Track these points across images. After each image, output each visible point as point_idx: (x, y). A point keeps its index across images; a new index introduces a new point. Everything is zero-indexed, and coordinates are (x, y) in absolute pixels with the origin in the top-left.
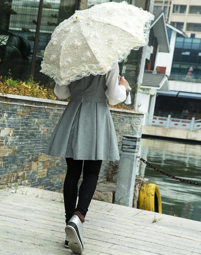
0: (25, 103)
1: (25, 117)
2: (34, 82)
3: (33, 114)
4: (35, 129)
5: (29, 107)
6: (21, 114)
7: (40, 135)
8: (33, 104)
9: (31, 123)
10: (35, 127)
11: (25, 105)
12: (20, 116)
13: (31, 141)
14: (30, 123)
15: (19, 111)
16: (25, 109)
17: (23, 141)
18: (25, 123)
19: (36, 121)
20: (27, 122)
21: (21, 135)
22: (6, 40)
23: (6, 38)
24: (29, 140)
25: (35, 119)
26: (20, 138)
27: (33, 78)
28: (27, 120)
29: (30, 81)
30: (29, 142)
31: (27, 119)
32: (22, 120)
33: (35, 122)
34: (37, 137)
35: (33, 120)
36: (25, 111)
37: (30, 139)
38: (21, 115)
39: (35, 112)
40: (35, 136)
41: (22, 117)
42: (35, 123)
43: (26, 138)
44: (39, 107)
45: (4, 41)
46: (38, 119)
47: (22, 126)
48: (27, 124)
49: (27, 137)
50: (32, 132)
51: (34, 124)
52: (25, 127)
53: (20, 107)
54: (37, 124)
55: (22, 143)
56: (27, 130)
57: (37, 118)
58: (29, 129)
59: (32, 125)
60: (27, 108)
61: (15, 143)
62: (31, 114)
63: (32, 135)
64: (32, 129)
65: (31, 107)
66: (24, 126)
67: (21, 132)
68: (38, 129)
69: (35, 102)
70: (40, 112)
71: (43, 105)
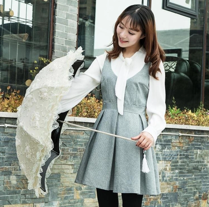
0: (181, 133)
1: (183, 149)
2: (205, 109)
3: (193, 145)
4: (198, 162)
5: (188, 137)
6: (178, 144)
7: (206, 168)
8: (192, 133)
9: (193, 155)
10: (198, 159)
11: (181, 134)
12: (176, 148)
13: (195, 175)
14: (191, 155)
15: (175, 142)
16: (182, 139)
17: (184, 176)
18: (184, 155)
19: (199, 153)
20: (187, 155)
21: (181, 169)
22: (173, 67)
23: (174, 64)
24: (192, 175)
25: (197, 151)
26: (180, 173)
27: (203, 105)
28: (186, 152)
29: (201, 108)
30: (193, 177)
31: (187, 150)
32: (180, 152)
33: (197, 153)
34: (202, 170)
35: (194, 152)
36: (182, 141)
37: (193, 173)
38: (178, 146)
39: (195, 142)
40: (200, 171)
41: (179, 148)
42: (198, 155)
43: (188, 173)
44: (200, 136)
45: (172, 68)
46: (201, 151)
47: (181, 158)
48: (187, 157)
49: (189, 171)
50: (195, 165)
51: (196, 156)
52: (185, 160)
53: (175, 138)
54: (201, 156)
55: (183, 179)
56: (188, 163)
57: (200, 149)
58: (190, 162)
59: (194, 157)
60: (185, 138)
61: (175, 178)
62: (191, 145)
63: (196, 168)
64: (194, 162)
65: (189, 136)
66: (183, 159)
67: (181, 165)
68: (203, 162)
69: (195, 131)
70: (203, 142)
71: (205, 133)
